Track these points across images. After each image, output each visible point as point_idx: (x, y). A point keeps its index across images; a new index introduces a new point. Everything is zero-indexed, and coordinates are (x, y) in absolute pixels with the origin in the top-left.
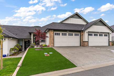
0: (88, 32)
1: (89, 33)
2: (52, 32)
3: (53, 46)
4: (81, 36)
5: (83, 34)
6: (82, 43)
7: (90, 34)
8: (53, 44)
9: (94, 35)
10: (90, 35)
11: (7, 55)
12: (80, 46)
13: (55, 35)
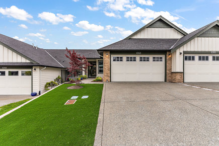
0: (184, 52)
1: (186, 55)
2: (107, 56)
3: (109, 81)
4: (168, 62)
5: (171, 58)
6: (170, 75)
7: (188, 56)
8: (108, 76)
9: (200, 58)
10: (190, 59)
11: (38, 94)
12: (165, 81)
13: (114, 60)
